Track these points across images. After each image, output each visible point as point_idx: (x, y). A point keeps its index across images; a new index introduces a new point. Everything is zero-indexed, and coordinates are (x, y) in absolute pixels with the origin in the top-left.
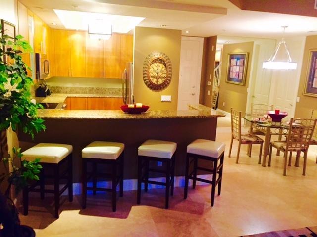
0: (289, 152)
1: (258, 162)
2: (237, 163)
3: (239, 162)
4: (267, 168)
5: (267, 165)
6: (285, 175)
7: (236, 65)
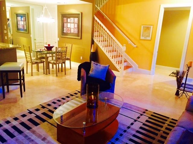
0: (57, 65)
1: (43, 73)
2: (32, 75)
3: (33, 75)
4: (48, 75)
5: (48, 73)
6: (57, 76)
7: (21, 21)
